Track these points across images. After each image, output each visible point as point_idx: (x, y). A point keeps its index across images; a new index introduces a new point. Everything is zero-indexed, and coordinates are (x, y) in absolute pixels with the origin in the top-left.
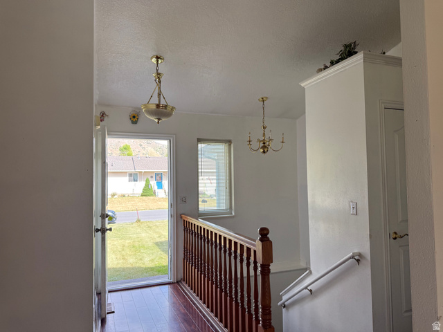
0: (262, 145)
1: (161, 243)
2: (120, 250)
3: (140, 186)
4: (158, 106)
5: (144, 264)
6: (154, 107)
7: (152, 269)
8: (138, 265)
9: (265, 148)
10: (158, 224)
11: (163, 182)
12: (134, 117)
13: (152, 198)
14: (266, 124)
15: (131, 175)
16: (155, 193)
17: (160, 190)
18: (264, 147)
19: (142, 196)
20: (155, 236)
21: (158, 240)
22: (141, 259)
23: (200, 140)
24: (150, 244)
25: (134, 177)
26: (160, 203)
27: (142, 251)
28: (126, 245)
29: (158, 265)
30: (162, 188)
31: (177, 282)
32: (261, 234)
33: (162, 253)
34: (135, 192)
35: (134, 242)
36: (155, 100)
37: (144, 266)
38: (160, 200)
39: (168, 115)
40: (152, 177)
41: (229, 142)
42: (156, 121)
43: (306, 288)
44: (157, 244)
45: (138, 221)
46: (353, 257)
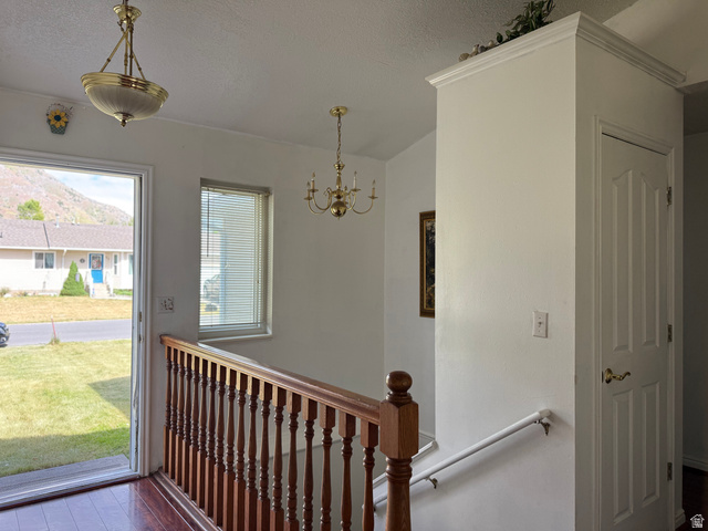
0: (335, 200)
1: (103, 384)
2: (16, 401)
3: (58, 276)
4: (126, 81)
5: (69, 428)
6: (116, 82)
7: (85, 438)
8: (55, 432)
9: (340, 206)
10: (94, 347)
11: (105, 270)
12: (58, 118)
13: (81, 298)
14: (343, 161)
15: (39, 256)
16: (88, 290)
17: (98, 285)
18: (339, 204)
19: (62, 294)
20: (91, 370)
21: (97, 378)
22: (62, 419)
23: (206, 183)
24: (82, 387)
25: (46, 259)
26: (98, 309)
27: (64, 402)
28: (30, 389)
29: (98, 429)
30: (101, 281)
31: (151, 475)
32: (391, 387)
33: (106, 403)
34: (47, 288)
35: (47, 382)
36: (118, 67)
37: (69, 433)
38: (98, 303)
39: (150, 106)
40: (82, 261)
41: (265, 192)
42: (119, 118)
43: (427, 477)
44: (96, 387)
45: (56, 341)
46: (539, 420)
